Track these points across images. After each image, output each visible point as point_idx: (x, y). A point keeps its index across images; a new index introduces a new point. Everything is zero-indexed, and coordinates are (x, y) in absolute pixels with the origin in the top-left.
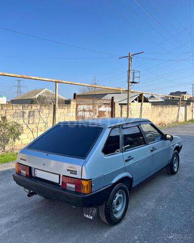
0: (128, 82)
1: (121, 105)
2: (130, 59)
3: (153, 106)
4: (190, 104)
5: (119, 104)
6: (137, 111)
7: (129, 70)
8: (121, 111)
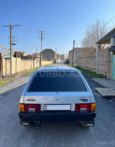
0: (11, 44)
1: (6, 59)
2: (11, 28)
3: (21, 60)
4: (35, 59)
5: (5, 58)
6: (14, 63)
7: (11, 36)
8: (6, 63)
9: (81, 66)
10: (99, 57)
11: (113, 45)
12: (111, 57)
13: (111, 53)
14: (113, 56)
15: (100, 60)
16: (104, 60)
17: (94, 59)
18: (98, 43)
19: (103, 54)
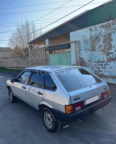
9: (7, 67)
10: (32, 56)
11: (49, 45)
12: (47, 56)
13: (48, 52)
14: (50, 55)
15: (34, 59)
16: (39, 58)
17: (26, 59)
18: (29, 43)
19: (38, 53)
